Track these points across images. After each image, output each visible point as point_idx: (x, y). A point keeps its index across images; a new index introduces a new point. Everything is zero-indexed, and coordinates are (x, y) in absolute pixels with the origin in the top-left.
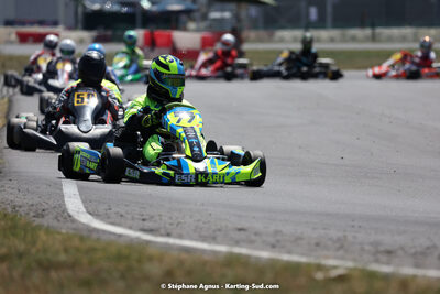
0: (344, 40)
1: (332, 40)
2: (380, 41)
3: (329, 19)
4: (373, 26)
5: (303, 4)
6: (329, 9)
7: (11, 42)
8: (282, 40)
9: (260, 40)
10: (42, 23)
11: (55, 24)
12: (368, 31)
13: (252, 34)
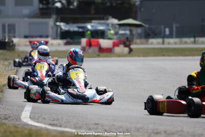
0: (181, 43)
1: (176, 43)
2: (198, 44)
3: (174, 34)
4: (195, 37)
5: (163, 27)
6: (174, 29)
7: (26, 45)
8: (152, 43)
9: (142, 44)
10: (41, 37)
11: (47, 37)
12: (192, 39)
13: (138, 41)
